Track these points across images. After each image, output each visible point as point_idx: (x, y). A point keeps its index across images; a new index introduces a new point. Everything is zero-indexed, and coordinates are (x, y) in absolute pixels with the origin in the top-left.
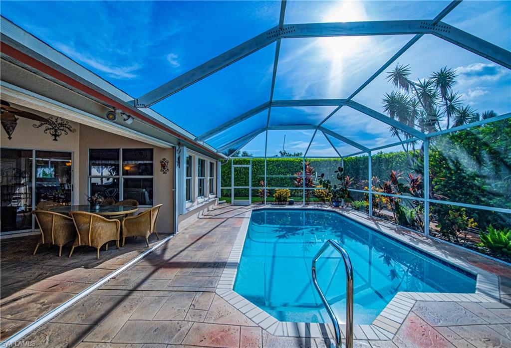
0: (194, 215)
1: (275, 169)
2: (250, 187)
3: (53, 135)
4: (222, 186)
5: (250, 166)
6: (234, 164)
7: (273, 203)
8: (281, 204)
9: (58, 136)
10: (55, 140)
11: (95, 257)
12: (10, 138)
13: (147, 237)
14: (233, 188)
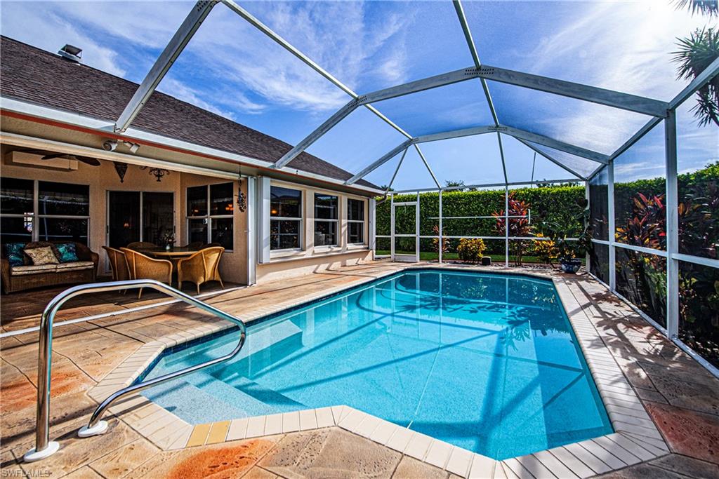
0: (309, 267)
1: (482, 208)
2: (418, 236)
3: (156, 176)
4: (377, 234)
5: (417, 204)
6: (394, 201)
7: (457, 261)
8: (468, 263)
9: (161, 176)
10: (159, 180)
11: (135, 297)
12: (122, 181)
13: (199, 284)
14: (393, 236)
